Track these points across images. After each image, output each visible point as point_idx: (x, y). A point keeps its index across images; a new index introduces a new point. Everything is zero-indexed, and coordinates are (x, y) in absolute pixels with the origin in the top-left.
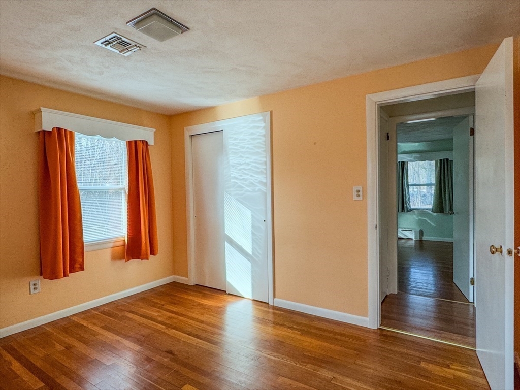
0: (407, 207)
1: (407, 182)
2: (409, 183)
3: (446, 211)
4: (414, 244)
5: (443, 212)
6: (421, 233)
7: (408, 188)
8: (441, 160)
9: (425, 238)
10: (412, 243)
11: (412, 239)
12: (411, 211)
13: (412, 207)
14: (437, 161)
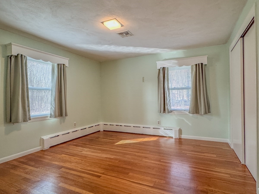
0: (168, 109)
1: (168, 86)
2: (170, 87)
3: (201, 113)
4: (174, 142)
5: (199, 113)
6: (180, 131)
7: (169, 91)
8: (196, 65)
9: (184, 136)
10: (172, 141)
11: (172, 137)
12: (171, 112)
13: (173, 108)
14: (193, 65)
